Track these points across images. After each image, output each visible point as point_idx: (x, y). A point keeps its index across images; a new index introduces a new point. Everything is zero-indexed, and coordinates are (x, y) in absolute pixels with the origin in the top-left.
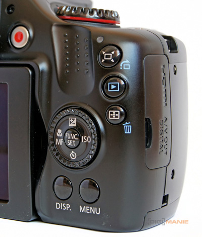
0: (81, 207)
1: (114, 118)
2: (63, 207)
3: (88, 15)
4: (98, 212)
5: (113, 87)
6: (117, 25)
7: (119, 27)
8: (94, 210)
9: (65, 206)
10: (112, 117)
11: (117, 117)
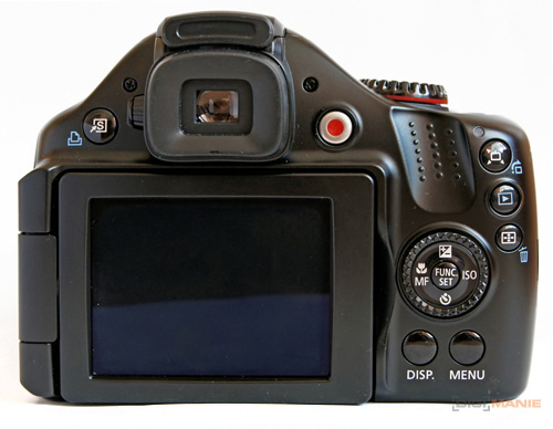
0: (452, 372)
1: (509, 242)
2: (420, 376)
3: (417, 93)
4: (481, 376)
5: (505, 199)
6: (443, 105)
7: (446, 109)
8: (474, 375)
9: (425, 373)
10: (505, 241)
11: (512, 240)
